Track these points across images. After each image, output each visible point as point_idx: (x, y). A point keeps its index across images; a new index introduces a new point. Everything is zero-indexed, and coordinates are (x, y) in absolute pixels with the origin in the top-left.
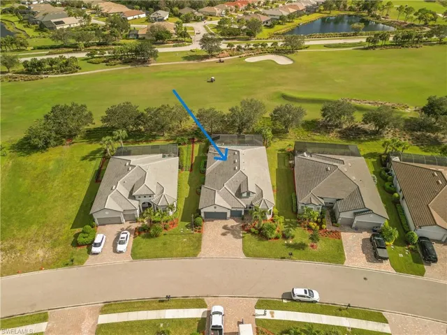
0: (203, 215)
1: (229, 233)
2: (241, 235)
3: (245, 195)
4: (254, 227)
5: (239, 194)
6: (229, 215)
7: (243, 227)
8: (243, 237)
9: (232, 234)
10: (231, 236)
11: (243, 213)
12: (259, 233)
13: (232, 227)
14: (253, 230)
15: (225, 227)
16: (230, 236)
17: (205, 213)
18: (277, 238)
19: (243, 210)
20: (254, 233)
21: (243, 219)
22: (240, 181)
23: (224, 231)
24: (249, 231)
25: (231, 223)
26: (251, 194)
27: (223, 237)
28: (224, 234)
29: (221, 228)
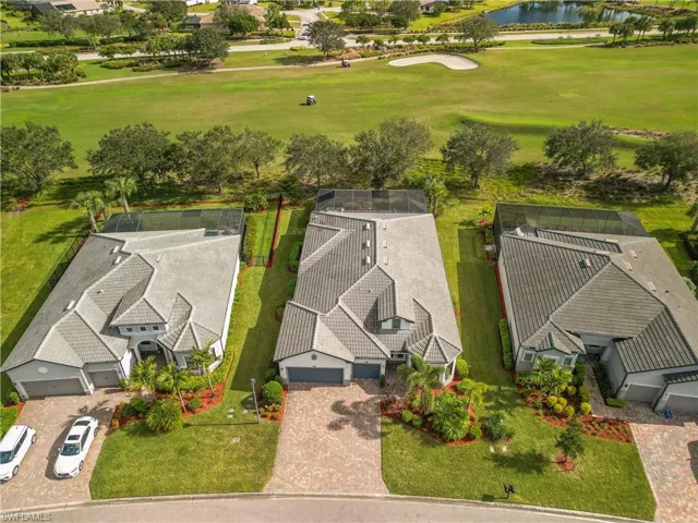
0: (284, 374)
1: (347, 422)
2: (379, 429)
3: (388, 325)
4: (410, 408)
5: (373, 323)
6: (347, 375)
7: (384, 407)
8: (383, 435)
9: (355, 426)
10: (354, 431)
11: (383, 371)
12: (423, 425)
13: (355, 405)
14: (408, 415)
15: (337, 407)
16: (349, 430)
17: (289, 369)
18: (469, 438)
19: (383, 363)
20: (409, 425)
21: (382, 385)
22: (376, 292)
23: (336, 416)
24: (398, 418)
25: (354, 394)
26: (403, 325)
27: (333, 436)
28: (334, 426)
29: (327, 410)
